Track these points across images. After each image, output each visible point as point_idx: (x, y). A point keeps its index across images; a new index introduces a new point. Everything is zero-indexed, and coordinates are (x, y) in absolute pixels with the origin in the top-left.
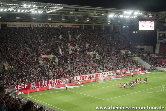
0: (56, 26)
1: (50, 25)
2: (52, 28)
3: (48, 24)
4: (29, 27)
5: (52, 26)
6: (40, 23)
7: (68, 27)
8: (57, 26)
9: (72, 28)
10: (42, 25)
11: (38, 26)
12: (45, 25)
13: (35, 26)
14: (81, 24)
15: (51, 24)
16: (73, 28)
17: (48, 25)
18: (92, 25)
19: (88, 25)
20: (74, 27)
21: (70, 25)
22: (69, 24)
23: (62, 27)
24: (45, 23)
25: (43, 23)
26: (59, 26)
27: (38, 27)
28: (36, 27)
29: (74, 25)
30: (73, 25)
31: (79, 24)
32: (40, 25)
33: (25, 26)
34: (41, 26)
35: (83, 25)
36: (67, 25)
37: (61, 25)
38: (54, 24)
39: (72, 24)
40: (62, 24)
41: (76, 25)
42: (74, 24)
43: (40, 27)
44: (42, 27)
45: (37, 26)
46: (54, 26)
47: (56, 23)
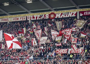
0: (70, 15)
1: (58, 14)
3: (55, 12)
4: (24, 20)
5: (62, 16)
8: (73, 14)
10: (45, 15)
12: (50, 15)
13: (34, 18)
15: (60, 12)
17: (55, 15)
23: (81, 15)
24: (50, 12)
25: (45, 13)
26: (76, 14)
27: (38, 19)
33: (18, 19)
37: (80, 12)
38: (66, 11)
40: (82, 10)
45: (37, 17)
46: (65, 15)
47: (71, 10)
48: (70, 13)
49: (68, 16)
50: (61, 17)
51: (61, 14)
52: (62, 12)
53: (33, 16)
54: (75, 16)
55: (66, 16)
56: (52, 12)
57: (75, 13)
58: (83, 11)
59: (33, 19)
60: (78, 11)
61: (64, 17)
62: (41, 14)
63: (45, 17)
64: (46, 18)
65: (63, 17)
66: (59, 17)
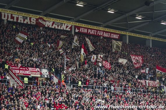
0: (64, 27)
1: (49, 22)
2: (55, 29)
3: (45, 18)
5: (54, 25)
6: (24, 14)
7: (92, 32)
8: (67, 27)
9: (102, 37)
10: (30, 18)
11: (20, 19)
12: (37, 20)
13: (12, 17)
14: (123, 33)
15: (52, 20)
16: (104, 37)
18: (147, 37)
19: (138, 35)
20: (106, 35)
21: (97, 30)
22: (95, 28)
23: (77, 31)
24: (38, 16)
25: (31, 15)
26: (71, 28)
27: (19, 21)
28: (15, 20)
29: (106, 32)
30: (103, 31)
31: (117, 32)
32: (25, 18)
34: (27, 21)
35: (128, 34)
36: (90, 29)
37: (75, 27)
38: (58, 21)
39: (101, 28)
40: (77, 24)
41: (111, 33)
42: (107, 30)
43: (25, 22)
44: (29, 23)
45: (17, 18)
46: (58, 26)
47: (65, 21)
48: (63, 24)
49: (62, 28)
50: (53, 27)
51: (52, 22)
52: (54, 21)
53: (12, 15)
54: (69, 30)
55: (59, 28)
56: (41, 16)
57: (70, 26)
58: (79, 25)
59: (12, 20)
60: (73, 24)
61: (57, 28)
62: (23, 15)
63: (31, 21)
64: (32, 23)
65: (55, 27)
66: (50, 27)
